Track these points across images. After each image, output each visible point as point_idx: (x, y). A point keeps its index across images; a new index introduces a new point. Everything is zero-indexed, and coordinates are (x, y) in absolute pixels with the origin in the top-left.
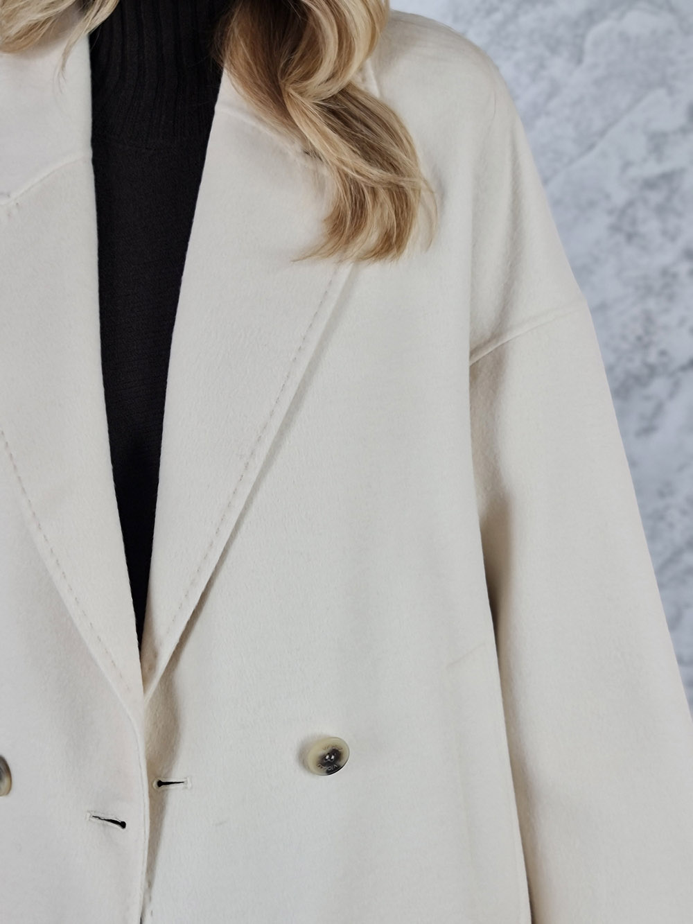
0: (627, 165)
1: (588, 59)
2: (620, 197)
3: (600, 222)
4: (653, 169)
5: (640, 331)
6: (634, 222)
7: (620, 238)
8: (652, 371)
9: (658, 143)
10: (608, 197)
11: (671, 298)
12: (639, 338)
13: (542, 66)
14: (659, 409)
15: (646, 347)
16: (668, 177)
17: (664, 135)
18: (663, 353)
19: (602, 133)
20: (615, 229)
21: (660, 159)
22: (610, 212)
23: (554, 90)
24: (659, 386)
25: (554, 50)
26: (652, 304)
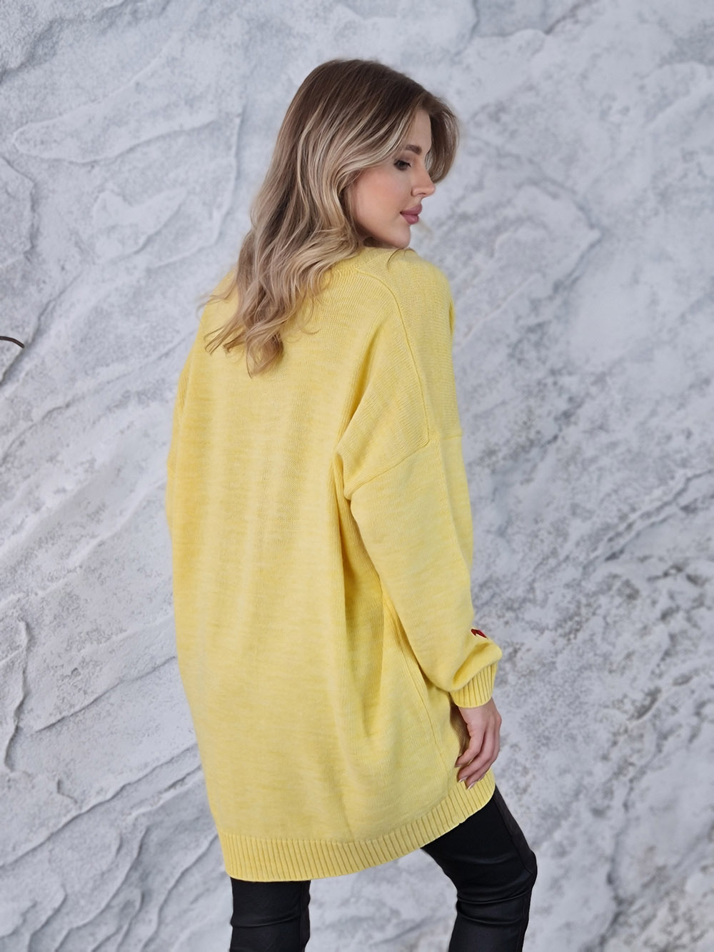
0: (518, 318)
1: (497, 255)
2: (514, 337)
3: (503, 352)
4: (533, 321)
5: (525, 419)
6: (522, 352)
7: (514, 361)
8: (532, 443)
9: (535, 305)
10: (508, 336)
11: (543, 399)
12: (525, 423)
13: (470, 257)
14: (535, 466)
15: (529, 428)
16: (540, 325)
17: (540, 300)
18: (538, 432)
19: (505, 299)
20: (511, 356)
21: (537, 315)
22: (509, 346)
23: (476, 273)
24: (535, 452)
25: (477, 248)
26: (532, 402)
